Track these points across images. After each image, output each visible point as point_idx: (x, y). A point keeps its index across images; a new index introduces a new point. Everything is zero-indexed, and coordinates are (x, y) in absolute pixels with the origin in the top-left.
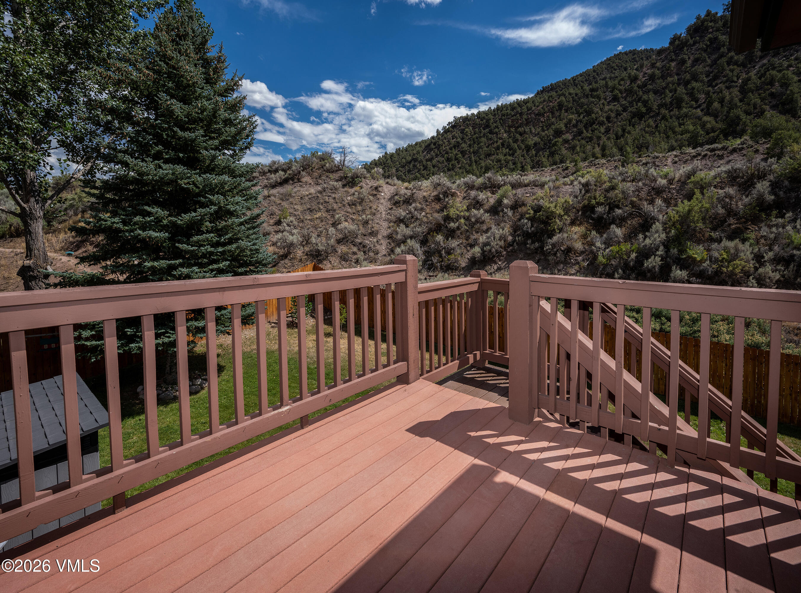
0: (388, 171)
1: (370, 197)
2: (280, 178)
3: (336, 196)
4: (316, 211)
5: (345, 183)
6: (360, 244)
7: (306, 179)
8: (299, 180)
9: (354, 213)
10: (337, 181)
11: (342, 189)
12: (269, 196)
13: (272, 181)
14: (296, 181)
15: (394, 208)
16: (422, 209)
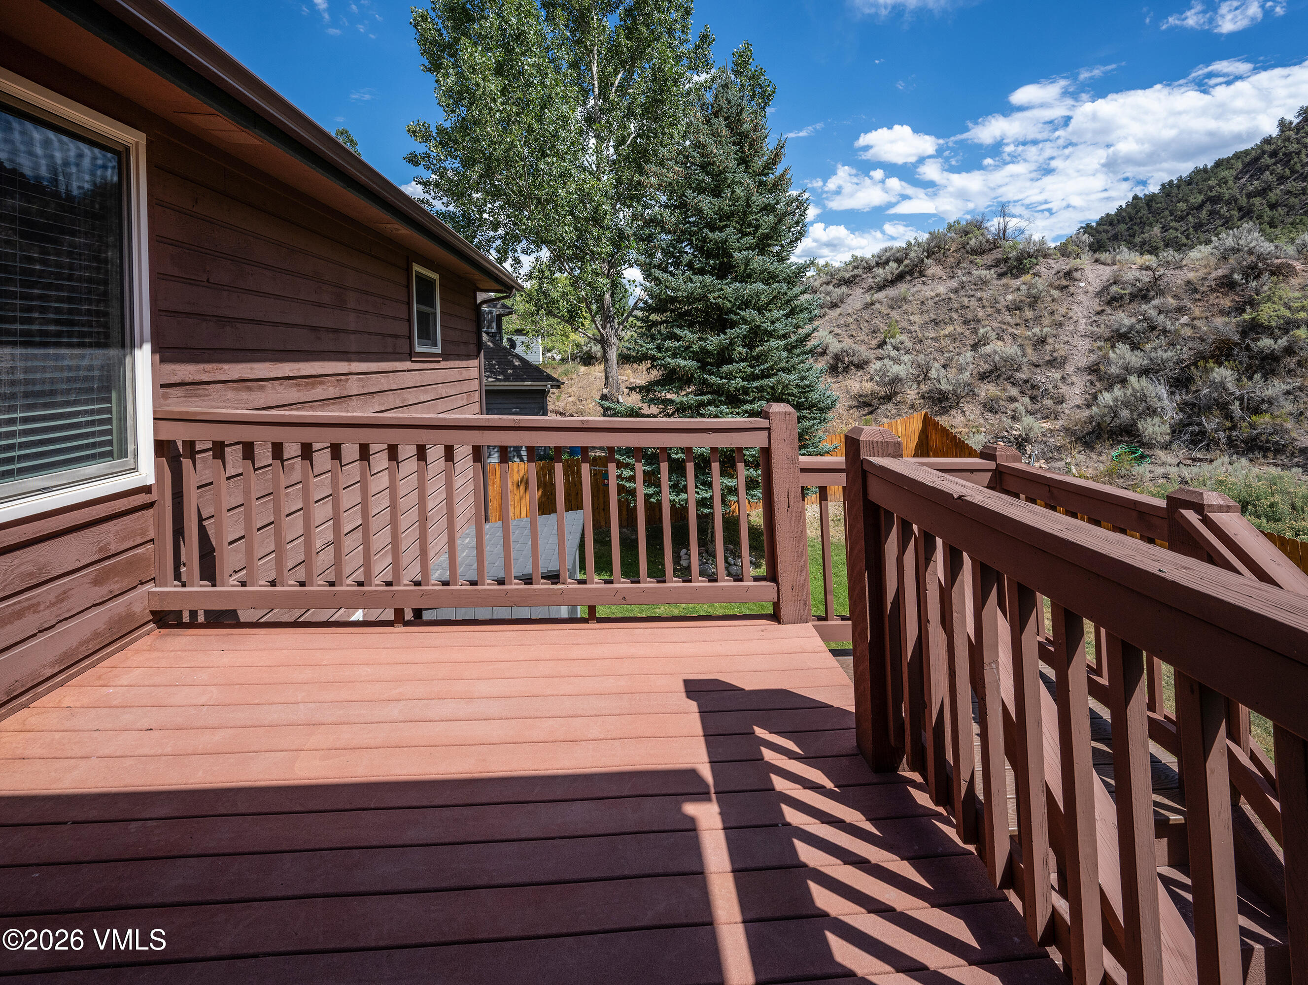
0: (1143, 233)
1: (1055, 293)
2: (892, 273)
3: (984, 295)
4: (945, 323)
5: (1005, 269)
6: (1026, 382)
7: (934, 269)
8: (922, 274)
9: (1017, 325)
10: (989, 268)
11: (995, 282)
12: (872, 304)
13: (879, 279)
14: (916, 275)
15: (1108, 310)
16: (1180, 310)
